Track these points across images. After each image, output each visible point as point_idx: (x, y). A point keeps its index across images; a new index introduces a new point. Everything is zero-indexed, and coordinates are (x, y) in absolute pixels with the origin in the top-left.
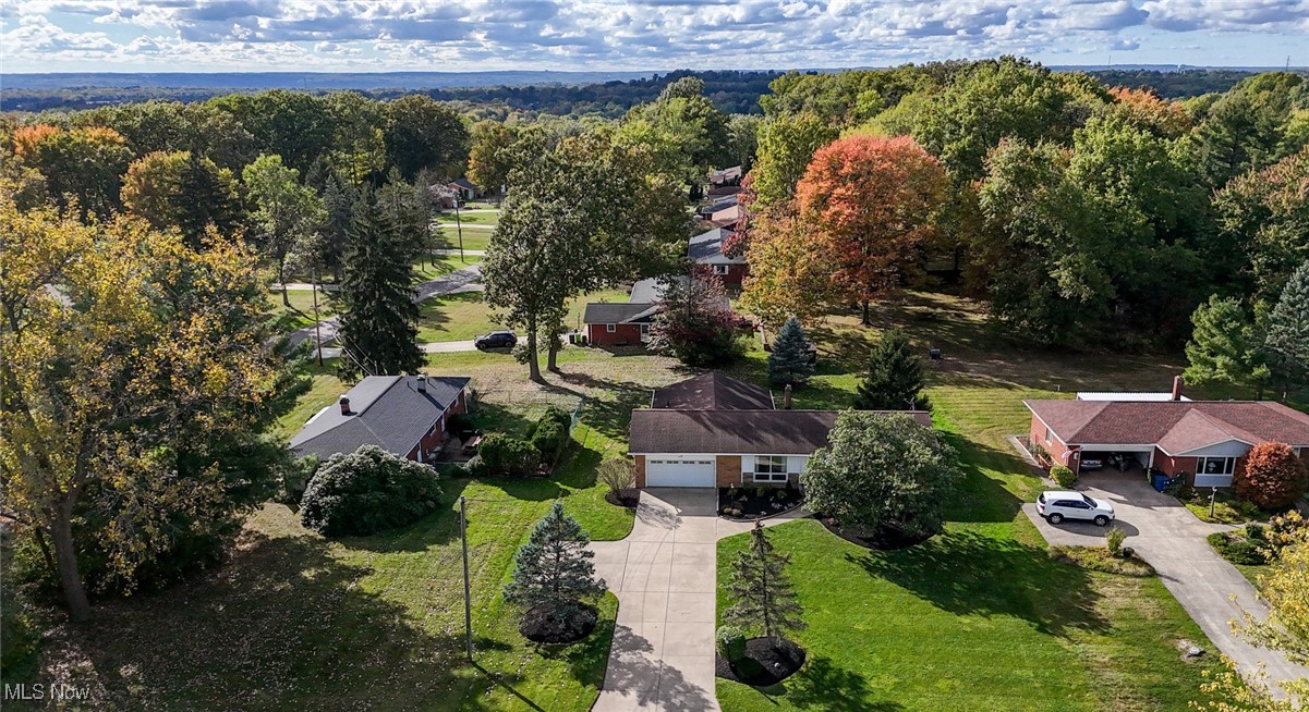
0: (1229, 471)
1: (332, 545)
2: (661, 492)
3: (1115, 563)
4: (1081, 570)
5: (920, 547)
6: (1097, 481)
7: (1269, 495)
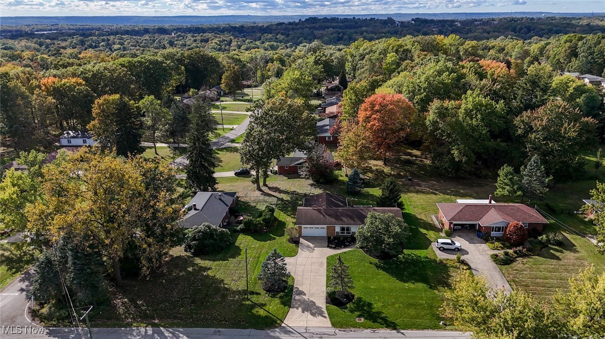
0: (502, 231)
1: (195, 258)
2: (308, 238)
3: (458, 264)
4: (448, 267)
5: (395, 259)
6: (459, 234)
7: (514, 240)
